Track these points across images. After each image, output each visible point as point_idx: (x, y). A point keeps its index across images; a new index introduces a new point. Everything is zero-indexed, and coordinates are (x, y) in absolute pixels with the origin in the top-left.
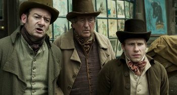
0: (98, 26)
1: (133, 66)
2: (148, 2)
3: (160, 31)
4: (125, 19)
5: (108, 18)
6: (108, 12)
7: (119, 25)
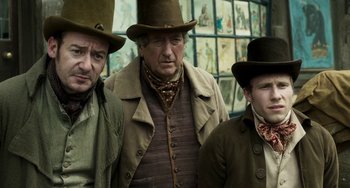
0: (198, 50)
1: (268, 133)
2: (297, 4)
3: (319, 62)
4: (250, 38)
5: (216, 37)
6: (217, 23)
7: (240, 50)
